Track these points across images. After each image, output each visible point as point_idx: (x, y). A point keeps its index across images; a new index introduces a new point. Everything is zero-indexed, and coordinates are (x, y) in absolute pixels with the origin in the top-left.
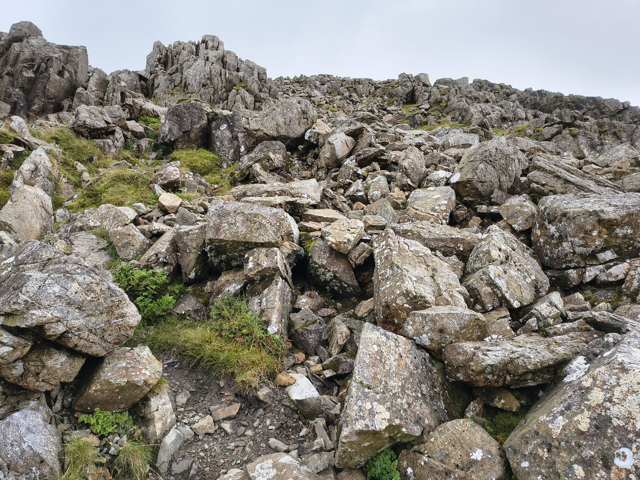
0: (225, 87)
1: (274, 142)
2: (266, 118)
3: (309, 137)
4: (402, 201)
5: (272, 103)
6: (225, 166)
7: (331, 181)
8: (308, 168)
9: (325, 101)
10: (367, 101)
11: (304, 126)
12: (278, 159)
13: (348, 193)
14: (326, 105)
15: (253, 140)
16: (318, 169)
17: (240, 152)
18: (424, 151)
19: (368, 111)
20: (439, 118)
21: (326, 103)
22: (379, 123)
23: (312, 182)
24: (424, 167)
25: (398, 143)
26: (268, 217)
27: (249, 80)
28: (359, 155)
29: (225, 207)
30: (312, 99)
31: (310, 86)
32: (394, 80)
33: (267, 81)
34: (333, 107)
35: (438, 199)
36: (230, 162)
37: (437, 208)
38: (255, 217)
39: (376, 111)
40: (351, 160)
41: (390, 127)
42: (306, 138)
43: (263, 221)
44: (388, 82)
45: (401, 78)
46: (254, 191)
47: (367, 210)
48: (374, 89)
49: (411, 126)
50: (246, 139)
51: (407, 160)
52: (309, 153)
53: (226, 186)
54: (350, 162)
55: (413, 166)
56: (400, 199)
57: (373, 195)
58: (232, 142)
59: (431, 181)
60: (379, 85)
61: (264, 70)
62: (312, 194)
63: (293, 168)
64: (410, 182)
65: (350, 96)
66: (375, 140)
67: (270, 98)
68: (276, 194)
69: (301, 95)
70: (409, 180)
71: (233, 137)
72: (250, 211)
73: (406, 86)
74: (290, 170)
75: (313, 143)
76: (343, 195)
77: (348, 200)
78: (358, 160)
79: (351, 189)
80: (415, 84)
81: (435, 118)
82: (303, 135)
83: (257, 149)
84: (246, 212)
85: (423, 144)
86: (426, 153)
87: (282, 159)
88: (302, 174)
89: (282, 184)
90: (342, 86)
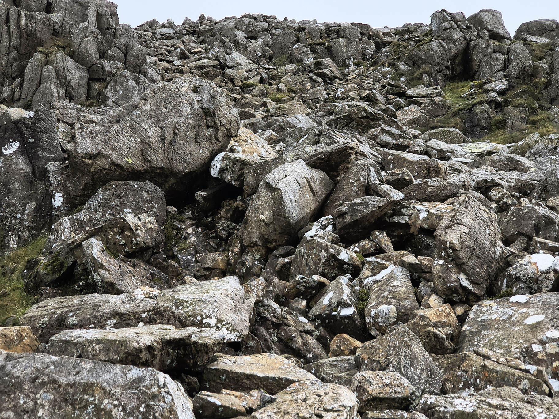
0: (16, 48)
1: (136, 184)
2: (116, 128)
3: (222, 171)
4: (449, 330)
5: (132, 82)
6: (13, 244)
7: (276, 280)
8: (219, 245)
9: (258, 78)
10: (358, 75)
11: (208, 144)
12: (145, 225)
13: (316, 310)
14: (261, 87)
15: (84, 180)
16: (243, 250)
17: (51, 207)
18: (497, 202)
19: (362, 99)
20: (534, 111)
21: (262, 81)
22: (388, 128)
23: (228, 286)
24: (499, 243)
25: (433, 182)
26: (117, 391)
27: (75, 30)
28: (342, 215)
29: (9, 367)
30: (229, 71)
31: (223, 42)
32: (420, 26)
33: (119, 33)
34: (279, 90)
35: (536, 327)
36: (26, 233)
37: (536, 348)
38: (85, 392)
39: (380, 98)
40: (323, 228)
41: (415, 137)
42: (214, 172)
43: (106, 402)
44: (407, 30)
45: (436, 21)
46: (87, 313)
47: (365, 356)
48: (373, 46)
49: (465, 132)
50: (68, 176)
51: (457, 228)
52: (220, 208)
53: (15, 296)
54: (321, 232)
55: (470, 243)
56: (443, 325)
57: (377, 316)
58: (32, 183)
59: (518, 279)
60: (387, 39)
61: (113, 7)
62: (229, 317)
63: (183, 245)
64: (465, 283)
65: (318, 65)
66: (379, 175)
67: (127, 73)
68: (139, 319)
69: (200, 63)
70: (462, 278)
71: (33, 172)
72: (72, 378)
73: (449, 39)
74: (175, 249)
75: (229, 184)
76: (305, 314)
77: (317, 328)
78: (339, 227)
79: (325, 300)
80: (472, 34)
81: (523, 111)
82: (207, 165)
83: (94, 202)
84: (63, 381)
85: (494, 184)
86: (502, 208)
87: (154, 226)
88: (204, 259)
89: (156, 292)
90: (298, 41)
